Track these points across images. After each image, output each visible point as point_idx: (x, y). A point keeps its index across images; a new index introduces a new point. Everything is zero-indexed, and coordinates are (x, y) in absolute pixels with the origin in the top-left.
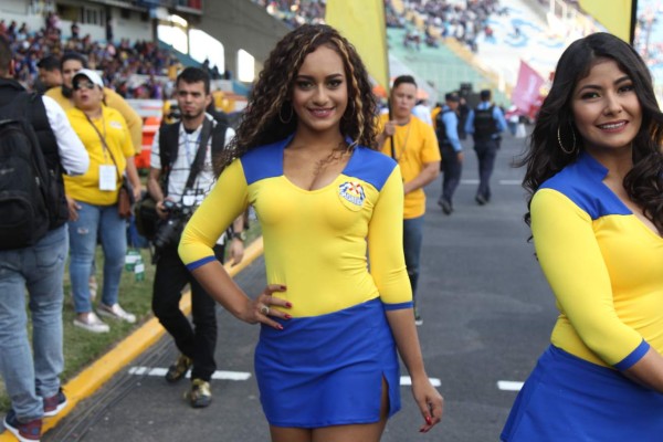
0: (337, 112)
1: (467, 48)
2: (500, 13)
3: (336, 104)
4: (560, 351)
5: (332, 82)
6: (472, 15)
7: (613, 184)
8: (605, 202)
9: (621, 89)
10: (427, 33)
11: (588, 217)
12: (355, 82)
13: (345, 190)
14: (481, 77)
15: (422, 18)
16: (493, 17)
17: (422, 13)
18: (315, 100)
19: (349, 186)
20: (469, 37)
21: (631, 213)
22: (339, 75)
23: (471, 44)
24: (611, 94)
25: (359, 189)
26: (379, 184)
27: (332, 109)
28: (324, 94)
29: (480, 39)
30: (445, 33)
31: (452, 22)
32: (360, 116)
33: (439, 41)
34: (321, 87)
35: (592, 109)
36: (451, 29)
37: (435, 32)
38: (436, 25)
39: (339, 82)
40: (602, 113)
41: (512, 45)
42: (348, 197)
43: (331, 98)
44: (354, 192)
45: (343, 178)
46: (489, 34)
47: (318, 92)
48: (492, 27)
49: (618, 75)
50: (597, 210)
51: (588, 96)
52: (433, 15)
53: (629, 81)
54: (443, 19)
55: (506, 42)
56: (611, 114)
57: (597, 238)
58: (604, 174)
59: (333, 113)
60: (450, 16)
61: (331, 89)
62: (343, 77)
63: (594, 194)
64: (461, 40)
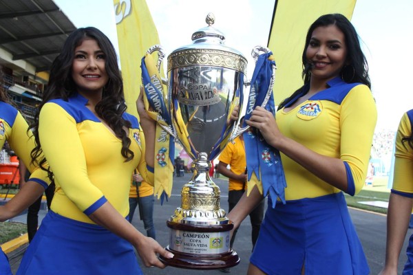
4: (57, 215)
11: (74, 121)
21: (100, 122)
25: (2, 124)
40: (86, 68)
56: (91, 69)
58: (86, 102)
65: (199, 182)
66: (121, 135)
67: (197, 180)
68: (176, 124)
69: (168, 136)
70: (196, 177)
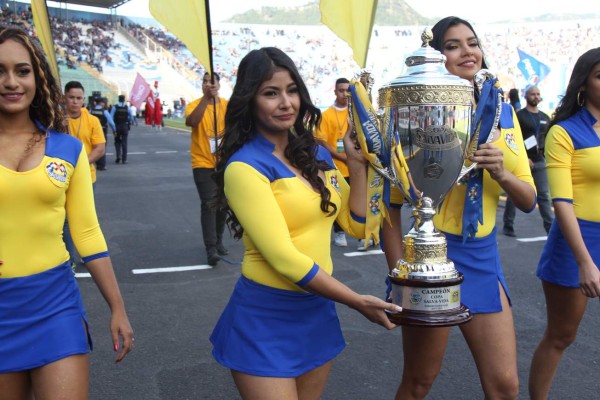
0: (28, 97)
1: (96, 69)
2: (115, 47)
3: (26, 90)
4: (251, 282)
5: (21, 70)
6: (97, 48)
7: (278, 155)
8: (279, 170)
9: (290, 91)
10: (67, 59)
11: (267, 180)
12: (42, 73)
13: (52, 170)
14: (106, 88)
15: (63, 50)
16: (110, 50)
17: (63, 46)
18: (7, 84)
19: (55, 167)
20: (95, 62)
21: (295, 176)
22: (26, 64)
23: (98, 66)
24: (284, 94)
25: (62, 168)
26: (74, 160)
27: (22, 94)
28: (14, 80)
29: (103, 63)
30: (80, 59)
31: (84, 53)
32: (50, 102)
33: (76, 64)
34: (11, 73)
35: (271, 103)
36: (84, 57)
37: (74, 59)
38: (73, 54)
39: (27, 71)
40: (278, 107)
41: (125, 68)
42: (56, 176)
43: (21, 84)
44: (58, 172)
45: (47, 160)
46: (109, 60)
47: (9, 78)
48: (111, 56)
49: (289, 81)
50: (273, 175)
51: (269, 94)
52: (71, 47)
53: (295, 86)
54: (78, 51)
55: (120, 65)
56: (285, 109)
57: (275, 195)
58: (272, 147)
59: (24, 97)
60: (82, 49)
61: (20, 76)
62: (30, 67)
63: (270, 164)
64: (91, 63)
65: (423, 232)
66: (318, 185)
67: (421, 229)
68: (396, 159)
69: (382, 180)
70: (421, 225)
